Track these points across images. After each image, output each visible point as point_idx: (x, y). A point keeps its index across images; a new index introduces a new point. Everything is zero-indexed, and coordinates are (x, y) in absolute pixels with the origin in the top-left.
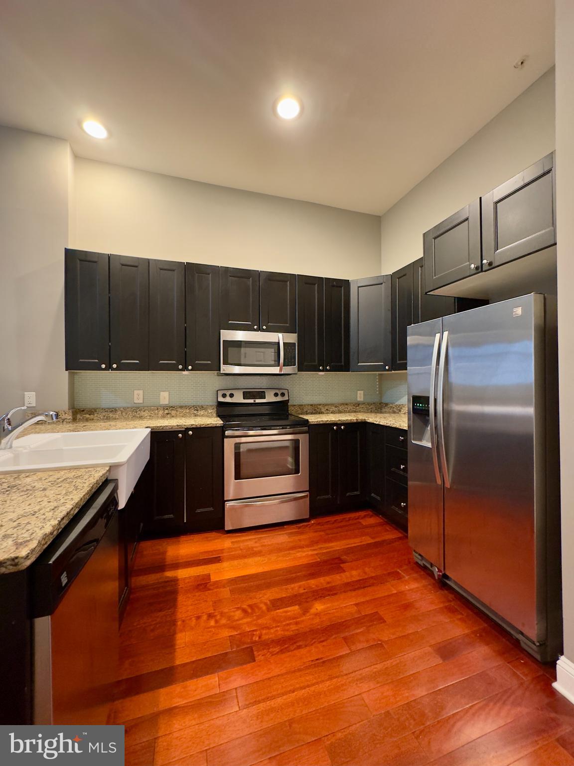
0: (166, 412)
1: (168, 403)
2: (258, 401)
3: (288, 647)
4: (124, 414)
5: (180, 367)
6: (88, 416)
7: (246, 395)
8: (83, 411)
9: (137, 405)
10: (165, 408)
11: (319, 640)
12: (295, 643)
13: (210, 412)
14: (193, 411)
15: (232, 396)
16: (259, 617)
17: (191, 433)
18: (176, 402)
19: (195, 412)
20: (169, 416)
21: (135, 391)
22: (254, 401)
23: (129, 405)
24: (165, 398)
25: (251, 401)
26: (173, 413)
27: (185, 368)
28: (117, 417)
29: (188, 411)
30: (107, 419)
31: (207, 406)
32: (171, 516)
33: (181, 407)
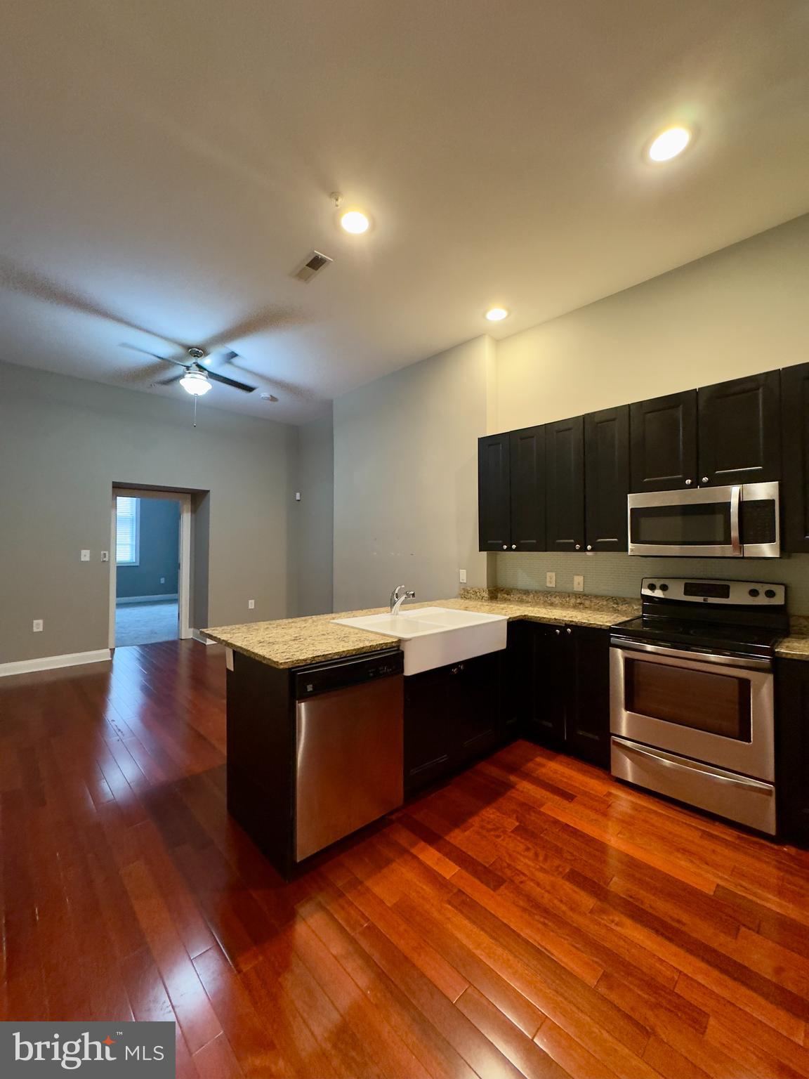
0: (579, 601)
1: (582, 590)
2: (711, 600)
3: (534, 914)
4: (536, 598)
5: (578, 546)
6: (506, 596)
7: (689, 590)
8: (502, 590)
9: (550, 589)
10: (577, 595)
11: (573, 943)
12: (545, 918)
13: (635, 608)
14: (611, 604)
15: (664, 588)
16: (542, 870)
17: (569, 630)
18: (592, 589)
19: (615, 606)
20: (581, 606)
21: (548, 573)
22: (704, 600)
23: (540, 589)
24: (578, 583)
25: (700, 599)
26: (587, 603)
27: (584, 549)
28: (530, 600)
29: (605, 603)
30: (520, 601)
31: (632, 598)
32: (550, 725)
33: (596, 597)
